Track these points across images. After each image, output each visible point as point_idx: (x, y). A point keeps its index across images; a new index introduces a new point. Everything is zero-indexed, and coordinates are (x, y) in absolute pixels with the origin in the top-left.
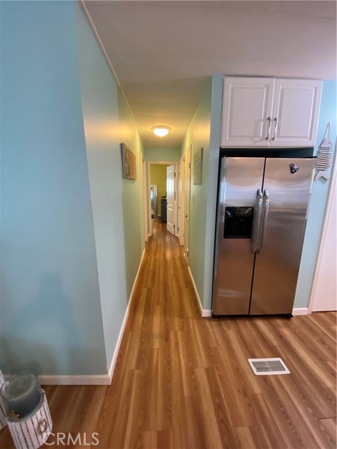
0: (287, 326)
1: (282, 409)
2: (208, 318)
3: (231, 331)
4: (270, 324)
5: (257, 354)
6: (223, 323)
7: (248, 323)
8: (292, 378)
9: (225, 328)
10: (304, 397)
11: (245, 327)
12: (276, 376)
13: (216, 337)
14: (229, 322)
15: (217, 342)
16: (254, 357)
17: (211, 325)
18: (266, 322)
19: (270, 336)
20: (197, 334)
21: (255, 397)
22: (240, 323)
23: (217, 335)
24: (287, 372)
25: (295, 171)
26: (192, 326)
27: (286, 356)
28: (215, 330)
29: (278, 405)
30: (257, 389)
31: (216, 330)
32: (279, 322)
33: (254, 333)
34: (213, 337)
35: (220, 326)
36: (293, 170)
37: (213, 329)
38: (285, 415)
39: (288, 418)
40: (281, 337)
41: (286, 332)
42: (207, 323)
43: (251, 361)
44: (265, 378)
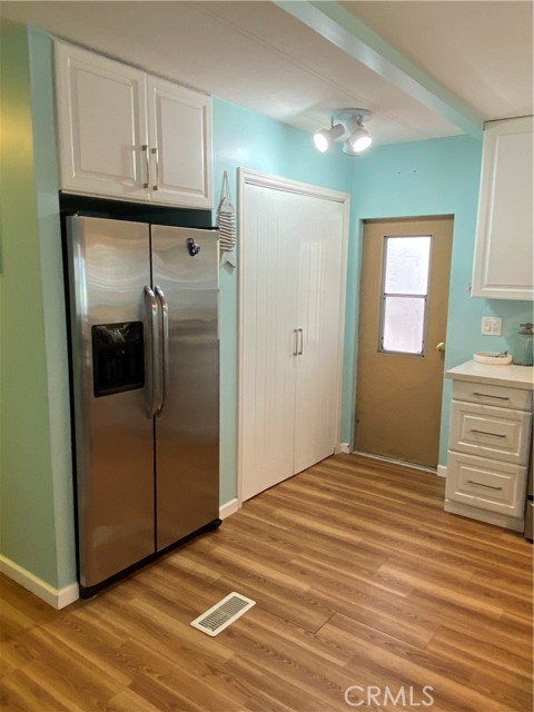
0: (219, 542)
1: (271, 653)
2: (74, 605)
3: (137, 600)
4: (194, 552)
5: (198, 607)
6: (112, 596)
7: (157, 571)
8: (261, 607)
9: (122, 602)
10: (286, 620)
11: (157, 578)
12: (240, 619)
13: (113, 627)
14: (122, 588)
15: (122, 633)
16: (197, 614)
17: (90, 613)
18: (185, 552)
19: (203, 570)
20: (70, 644)
21: (230, 666)
22: (143, 578)
23: (114, 623)
24: (252, 603)
25: (196, 253)
26: (47, 640)
27: (240, 584)
28: (103, 616)
29: (263, 651)
30: (226, 653)
31: (106, 615)
32: (205, 542)
33: (177, 580)
34: (107, 629)
35: (110, 604)
36: (192, 250)
37: (101, 617)
38: (278, 658)
39: (282, 658)
40: (219, 563)
41: (222, 551)
42: (79, 614)
43: (195, 623)
44: (229, 632)
